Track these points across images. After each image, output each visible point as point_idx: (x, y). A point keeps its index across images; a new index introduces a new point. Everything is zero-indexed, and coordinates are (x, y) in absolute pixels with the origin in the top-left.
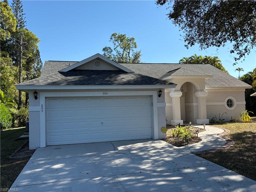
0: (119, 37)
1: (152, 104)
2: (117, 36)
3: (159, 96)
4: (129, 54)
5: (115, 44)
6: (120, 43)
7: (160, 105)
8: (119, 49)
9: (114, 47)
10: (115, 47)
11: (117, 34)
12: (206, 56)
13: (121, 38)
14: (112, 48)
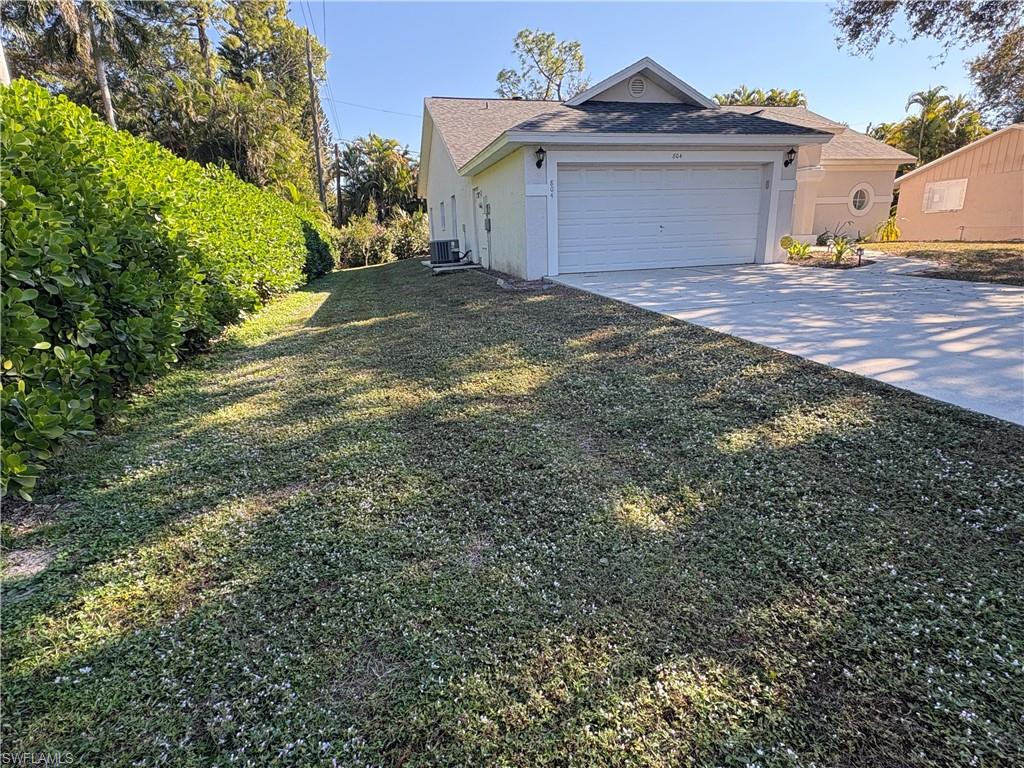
0: (537, 41)
1: (768, 185)
2: (531, 37)
3: (786, 164)
4: (558, 91)
5: (524, 62)
6: (537, 58)
7: (787, 185)
8: (534, 74)
9: (523, 69)
10: (525, 71)
11: (530, 33)
12: (772, 90)
13: (542, 44)
14: (520, 73)
